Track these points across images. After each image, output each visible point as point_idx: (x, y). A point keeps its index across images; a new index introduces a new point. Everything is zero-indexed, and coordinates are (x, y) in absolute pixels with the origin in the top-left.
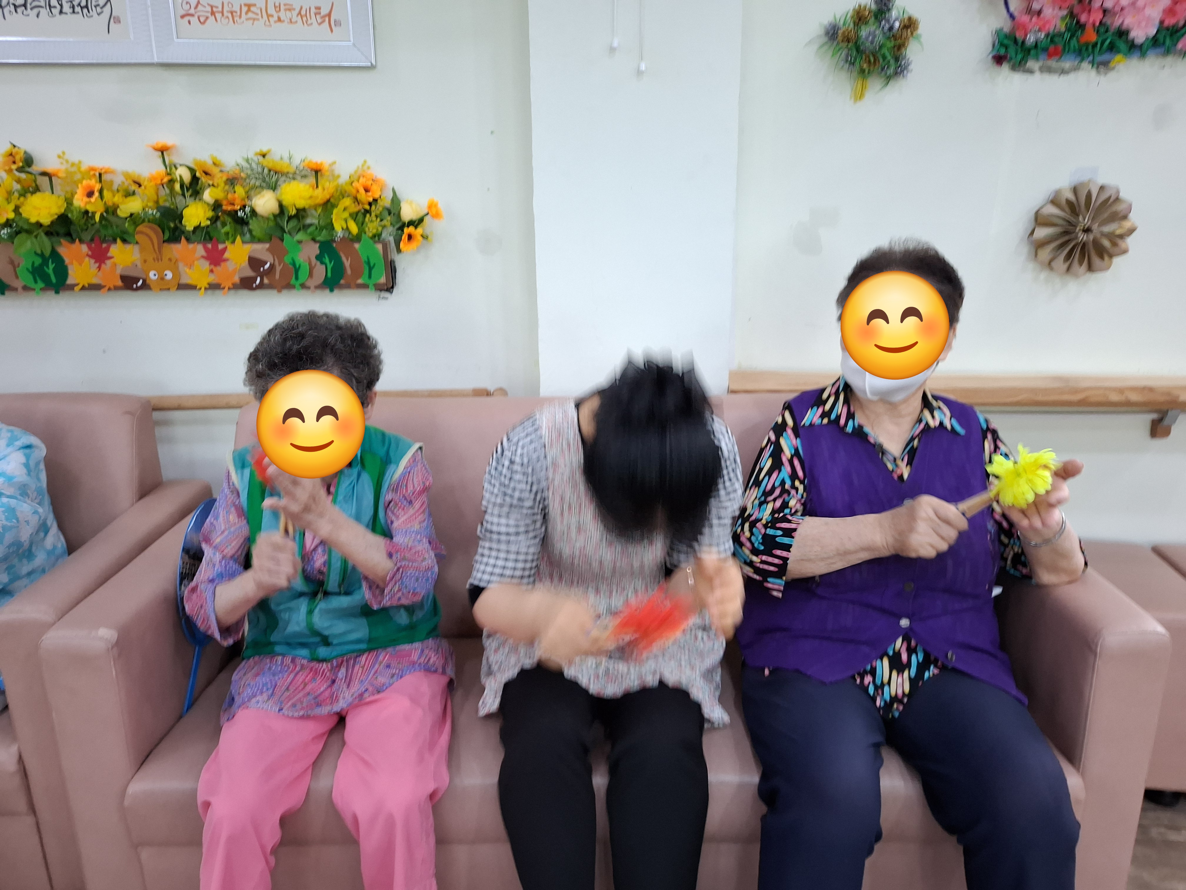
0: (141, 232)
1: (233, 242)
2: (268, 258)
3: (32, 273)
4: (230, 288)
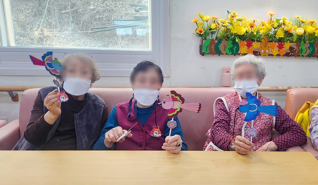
1: (287, 42)
2: (295, 47)
3: (229, 50)
4: (282, 56)
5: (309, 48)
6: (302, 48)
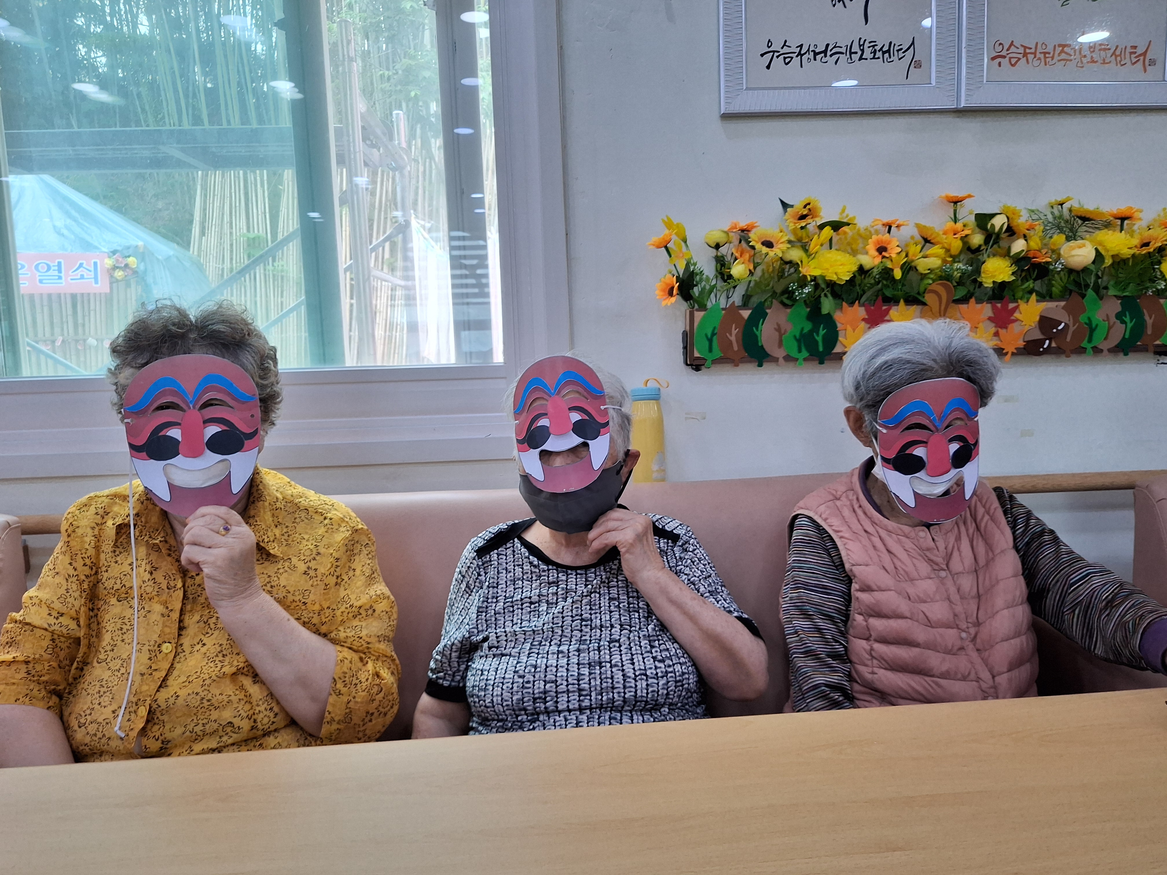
0: (932, 291)
1: (1026, 301)
2: (1064, 319)
3: (798, 341)
4: (1013, 353)
5: (1119, 316)
6: (1089, 319)
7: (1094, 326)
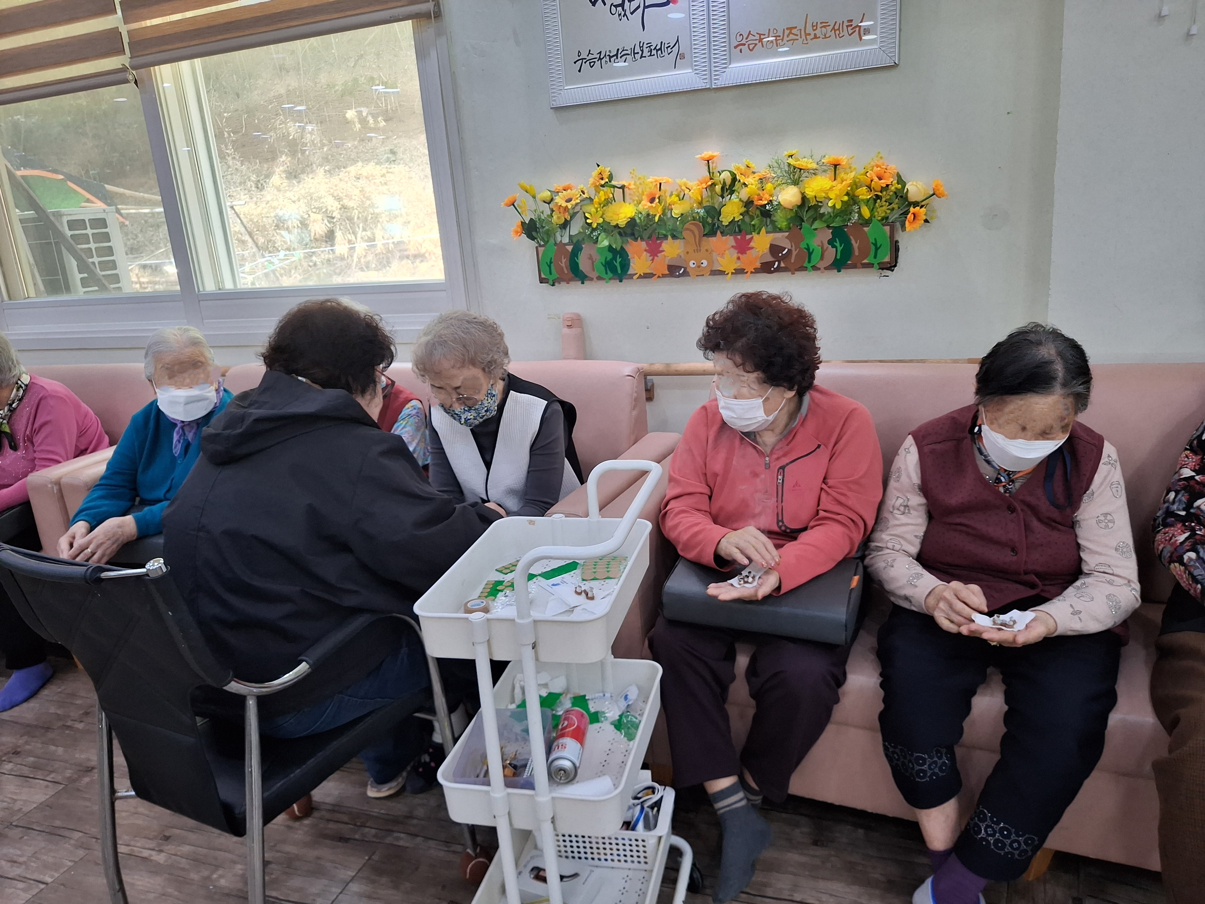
0: (687, 229)
1: (759, 233)
2: (787, 245)
4: (752, 272)
5: (831, 242)
6: (808, 245)
7: (811, 251)
